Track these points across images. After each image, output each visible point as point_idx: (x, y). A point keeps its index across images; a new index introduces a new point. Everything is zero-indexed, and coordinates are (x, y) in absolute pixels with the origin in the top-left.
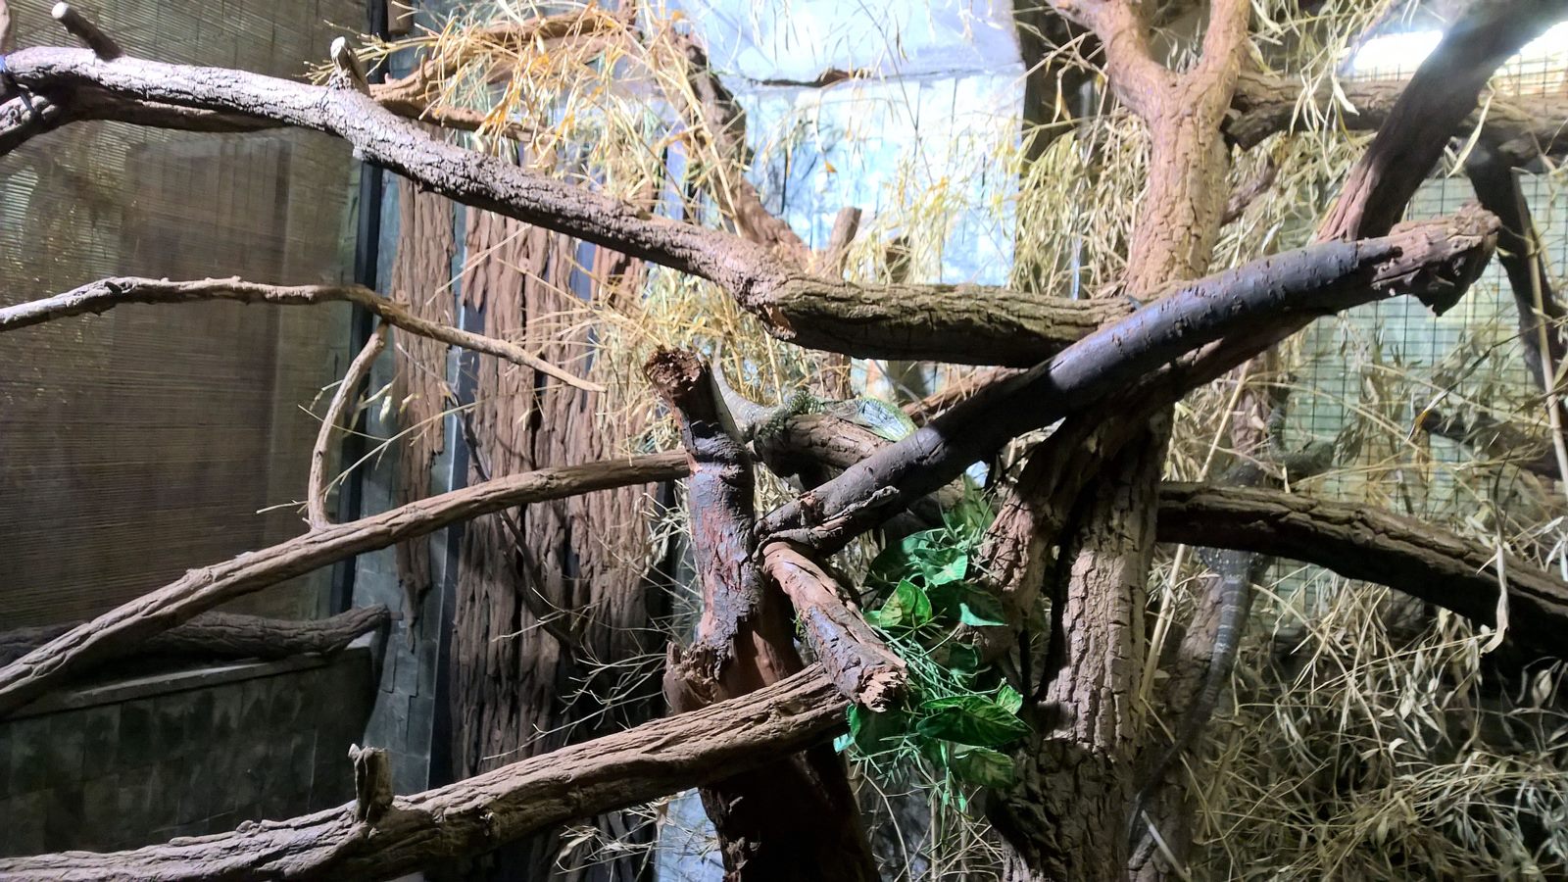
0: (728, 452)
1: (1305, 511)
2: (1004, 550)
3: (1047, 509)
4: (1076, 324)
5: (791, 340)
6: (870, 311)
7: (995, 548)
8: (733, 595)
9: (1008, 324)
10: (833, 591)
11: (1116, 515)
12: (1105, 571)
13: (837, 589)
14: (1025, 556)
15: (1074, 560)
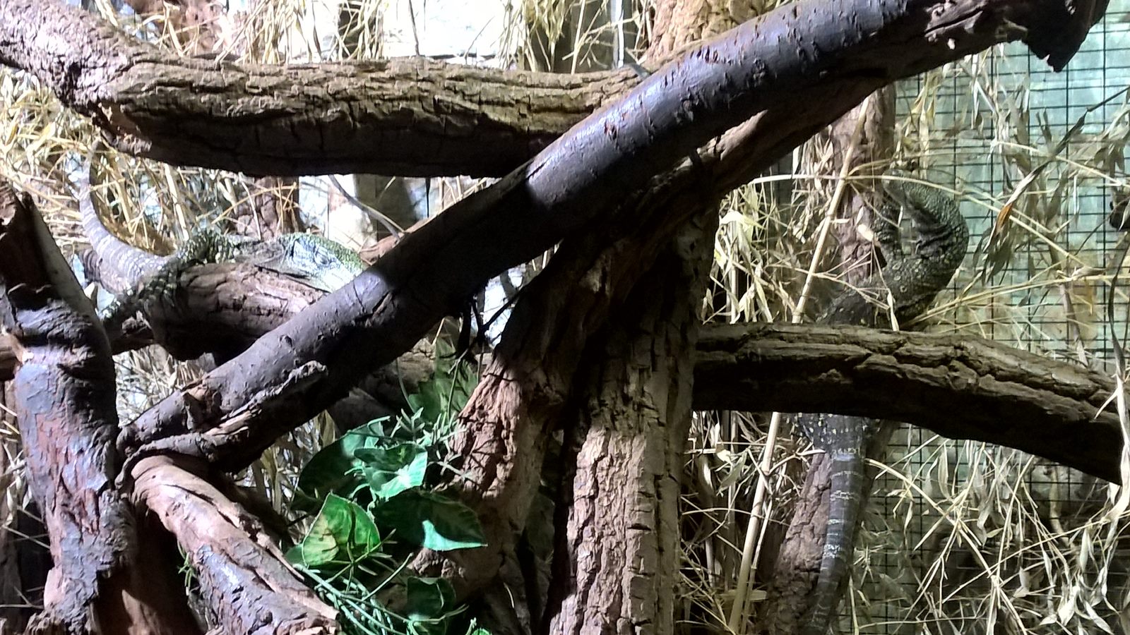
0: (68, 329)
1: (890, 351)
2: (482, 439)
3: (540, 377)
4: (561, 110)
5: (144, 154)
6: (260, 104)
7: (470, 438)
8: (89, 539)
9: (465, 114)
10: (236, 521)
11: (634, 377)
12: (621, 456)
13: (242, 518)
14: (511, 445)
15: (580, 446)
